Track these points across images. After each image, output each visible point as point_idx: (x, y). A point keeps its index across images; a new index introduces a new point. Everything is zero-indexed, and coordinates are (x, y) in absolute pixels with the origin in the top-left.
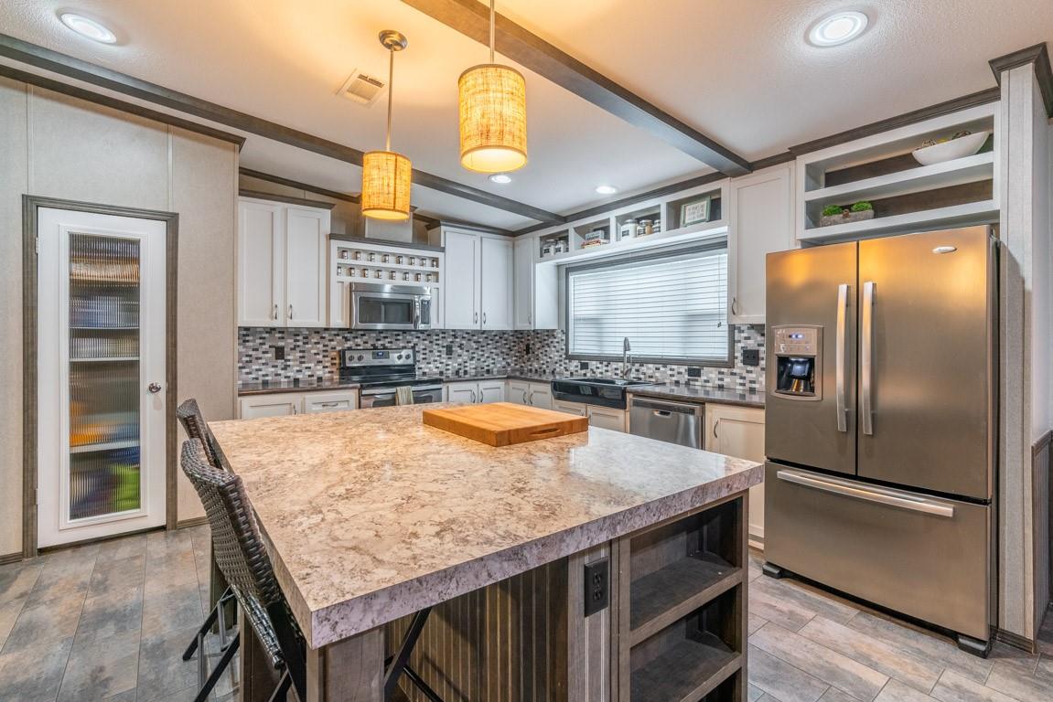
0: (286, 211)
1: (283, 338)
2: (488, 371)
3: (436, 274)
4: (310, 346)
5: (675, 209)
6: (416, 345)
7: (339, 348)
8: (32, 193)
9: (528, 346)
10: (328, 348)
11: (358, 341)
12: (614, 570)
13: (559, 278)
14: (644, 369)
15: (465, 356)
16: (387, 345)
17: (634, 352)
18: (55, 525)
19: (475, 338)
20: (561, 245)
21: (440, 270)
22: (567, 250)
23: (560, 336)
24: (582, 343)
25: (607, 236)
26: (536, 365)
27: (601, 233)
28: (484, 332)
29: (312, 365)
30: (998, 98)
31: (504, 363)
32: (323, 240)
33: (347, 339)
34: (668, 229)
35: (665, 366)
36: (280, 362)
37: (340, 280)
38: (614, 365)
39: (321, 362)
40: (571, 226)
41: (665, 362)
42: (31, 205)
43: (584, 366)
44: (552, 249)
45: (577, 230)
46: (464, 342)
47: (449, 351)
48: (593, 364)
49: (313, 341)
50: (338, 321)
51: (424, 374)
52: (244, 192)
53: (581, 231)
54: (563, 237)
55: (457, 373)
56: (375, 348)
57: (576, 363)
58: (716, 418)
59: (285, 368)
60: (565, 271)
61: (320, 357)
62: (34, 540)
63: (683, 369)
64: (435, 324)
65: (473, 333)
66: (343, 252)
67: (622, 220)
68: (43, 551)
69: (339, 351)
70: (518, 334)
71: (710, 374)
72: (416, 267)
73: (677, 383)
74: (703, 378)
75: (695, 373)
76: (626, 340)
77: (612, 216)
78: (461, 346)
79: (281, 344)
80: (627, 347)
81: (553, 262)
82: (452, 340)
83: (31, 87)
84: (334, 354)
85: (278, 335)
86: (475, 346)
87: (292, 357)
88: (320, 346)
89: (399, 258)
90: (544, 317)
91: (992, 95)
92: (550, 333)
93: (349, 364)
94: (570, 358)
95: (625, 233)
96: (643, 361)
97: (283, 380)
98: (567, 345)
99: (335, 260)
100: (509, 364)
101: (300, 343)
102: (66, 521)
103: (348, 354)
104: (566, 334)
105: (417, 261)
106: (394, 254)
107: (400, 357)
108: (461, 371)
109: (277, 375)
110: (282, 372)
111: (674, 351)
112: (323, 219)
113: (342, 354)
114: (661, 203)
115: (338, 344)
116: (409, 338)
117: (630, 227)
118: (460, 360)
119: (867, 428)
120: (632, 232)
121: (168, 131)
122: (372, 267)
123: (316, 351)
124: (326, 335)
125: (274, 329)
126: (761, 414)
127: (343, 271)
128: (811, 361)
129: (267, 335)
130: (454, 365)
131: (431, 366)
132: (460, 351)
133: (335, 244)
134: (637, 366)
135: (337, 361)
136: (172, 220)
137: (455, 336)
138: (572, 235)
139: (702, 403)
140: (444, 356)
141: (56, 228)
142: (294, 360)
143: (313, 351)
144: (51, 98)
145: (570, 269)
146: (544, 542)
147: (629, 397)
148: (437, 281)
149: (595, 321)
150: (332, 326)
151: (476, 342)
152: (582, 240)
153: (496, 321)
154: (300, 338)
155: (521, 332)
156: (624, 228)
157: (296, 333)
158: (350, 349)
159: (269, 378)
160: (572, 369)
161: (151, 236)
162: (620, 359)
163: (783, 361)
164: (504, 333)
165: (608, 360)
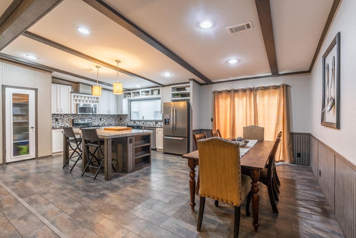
0: (60, 86)
1: (57, 116)
2: (111, 124)
3: (98, 101)
4: (64, 118)
5: (152, 91)
6: (92, 118)
7: (72, 119)
8: (4, 84)
9: (121, 118)
10: (69, 119)
11: (77, 117)
12: (132, 139)
13: (129, 102)
14: (147, 123)
15: (105, 121)
16: (85, 118)
17: (145, 119)
18: (10, 157)
19: (107, 116)
20: (129, 95)
21: (99, 100)
22: (130, 97)
23: (129, 116)
24: (134, 118)
25: (139, 95)
26: (123, 123)
27: (138, 94)
28: (109, 115)
29: (65, 123)
30: (190, 83)
31: (115, 122)
32: (70, 93)
33: (74, 117)
34: (151, 95)
35: (151, 122)
36: (57, 122)
37: (74, 103)
38: (141, 122)
39: (67, 122)
40: (131, 92)
41: (151, 121)
42: (4, 87)
43: (135, 122)
44: (127, 96)
45: (132, 92)
46: (104, 117)
47: (101, 119)
48: (137, 122)
49: (65, 117)
50: (74, 112)
51: (94, 125)
52: (53, 83)
53: (134, 93)
54: (130, 94)
55: (103, 125)
56: (81, 118)
57: (133, 122)
58: (157, 130)
59: (58, 124)
60: (130, 101)
61: (67, 121)
62: (5, 161)
63: (154, 122)
64: (97, 113)
65: (107, 115)
66: (74, 97)
67: (142, 92)
68: (7, 163)
69: (72, 120)
70: (118, 116)
71: (159, 123)
72: (93, 100)
73: (153, 125)
74: (158, 124)
75: (156, 123)
76: (143, 117)
77: (140, 91)
78: (103, 118)
79: (57, 118)
80: (143, 118)
81: (127, 99)
82: (101, 117)
83: (4, 61)
84: (71, 120)
85: (56, 116)
86: (107, 118)
87: (60, 121)
88: (67, 118)
89: (88, 98)
90: (125, 111)
91: (189, 83)
92: (127, 115)
93: (75, 122)
94: (131, 121)
95: (143, 95)
96: (147, 121)
97: (58, 126)
98: (131, 118)
99: (73, 98)
100: (116, 123)
101: (62, 118)
102: (12, 157)
103: (75, 120)
104: (130, 115)
105: (93, 98)
106: (87, 97)
107: (88, 121)
108: (104, 124)
109: (56, 125)
110: (57, 125)
111: (153, 119)
112: (70, 88)
113: (73, 120)
114: (150, 89)
115: (72, 118)
116: (90, 116)
117: (144, 93)
118: (103, 122)
119: (175, 129)
120: (144, 95)
121: (35, 70)
122: (82, 100)
123: (66, 120)
124: (69, 116)
125: (55, 114)
126: (163, 129)
127: (75, 100)
128: (169, 120)
129: (53, 116)
130: (102, 123)
131: (96, 123)
132: (103, 120)
133: (73, 94)
134: (146, 122)
135: (72, 122)
136: (36, 90)
137: (102, 116)
138: (132, 94)
139: (155, 128)
140: (99, 121)
141: (9, 92)
142: (60, 122)
143: (65, 120)
144: (8, 63)
145: (131, 101)
146: (125, 134)
147: (143, 128)
148: (98, 103)
149: (137, 113)
150: (72, 113)
151: (107, 117)
152: (134, 95)
153: (113, 112)
154: (62, 116)
155: (119, 115)
156: (143, 94)
157: (61, 115)
158: (75, 119)
159: (54, 126)
160: (132, 123)
161: (32, 94)
162: (142, 121)
163: (165, 120)
164: (115, 115)
165: (140, 121)
